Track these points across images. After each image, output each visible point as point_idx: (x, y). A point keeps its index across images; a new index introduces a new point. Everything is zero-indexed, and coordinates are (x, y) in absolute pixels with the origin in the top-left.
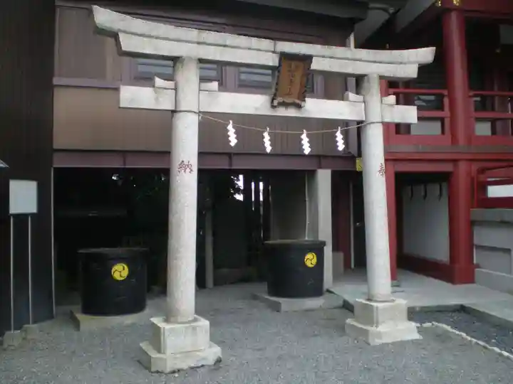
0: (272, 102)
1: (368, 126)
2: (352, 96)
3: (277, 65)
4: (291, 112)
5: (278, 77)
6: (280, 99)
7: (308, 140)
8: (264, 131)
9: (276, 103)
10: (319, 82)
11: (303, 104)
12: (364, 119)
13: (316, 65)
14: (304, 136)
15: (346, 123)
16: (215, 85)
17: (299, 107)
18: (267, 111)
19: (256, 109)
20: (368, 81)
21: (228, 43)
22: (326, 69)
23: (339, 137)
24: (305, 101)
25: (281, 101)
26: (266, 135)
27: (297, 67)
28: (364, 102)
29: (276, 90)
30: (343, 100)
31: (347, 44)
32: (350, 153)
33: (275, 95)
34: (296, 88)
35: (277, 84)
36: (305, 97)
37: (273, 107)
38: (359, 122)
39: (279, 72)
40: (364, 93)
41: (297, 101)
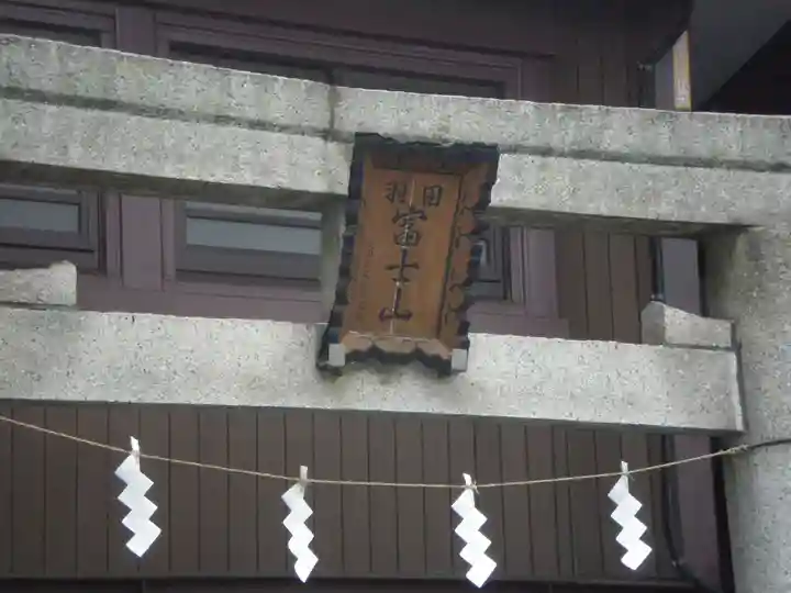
0: (323, 353)
1: (758, 458)
2: (677, 320)
3: (343, 190)
4: (406, 396)
5: (349, 241)
6: (355, 340)
7: (482, 519)
8: (286, 486)
9: (337, 354)
10: (533, 259)
11: (457, 357)
12: (739, 427)
13: (516, 186)
14: (465, 504)
15: (660, 442)
16: (63, 278)
17: (441, 370)
18: (301, 393)
19: (253, 383)
20: (755, 255)
21: (122, 92)
22: (555, 207)
23: (627, 509)
24: (466, 345)
25: (364, 346)
26: (295, 498)
27: (430, 199)
28: (736, 347)
29: (341, 298)
30: (638, 339)
31: (658, 94)
32: (683, 573)
33: (335, 320)
34: (427, 291)
35: (345, 272)
36: (464, 328)
37: (327, 372)
38: (718, 439)
39: (352, 220)
40: (733, 307)
41: (435, 348)
